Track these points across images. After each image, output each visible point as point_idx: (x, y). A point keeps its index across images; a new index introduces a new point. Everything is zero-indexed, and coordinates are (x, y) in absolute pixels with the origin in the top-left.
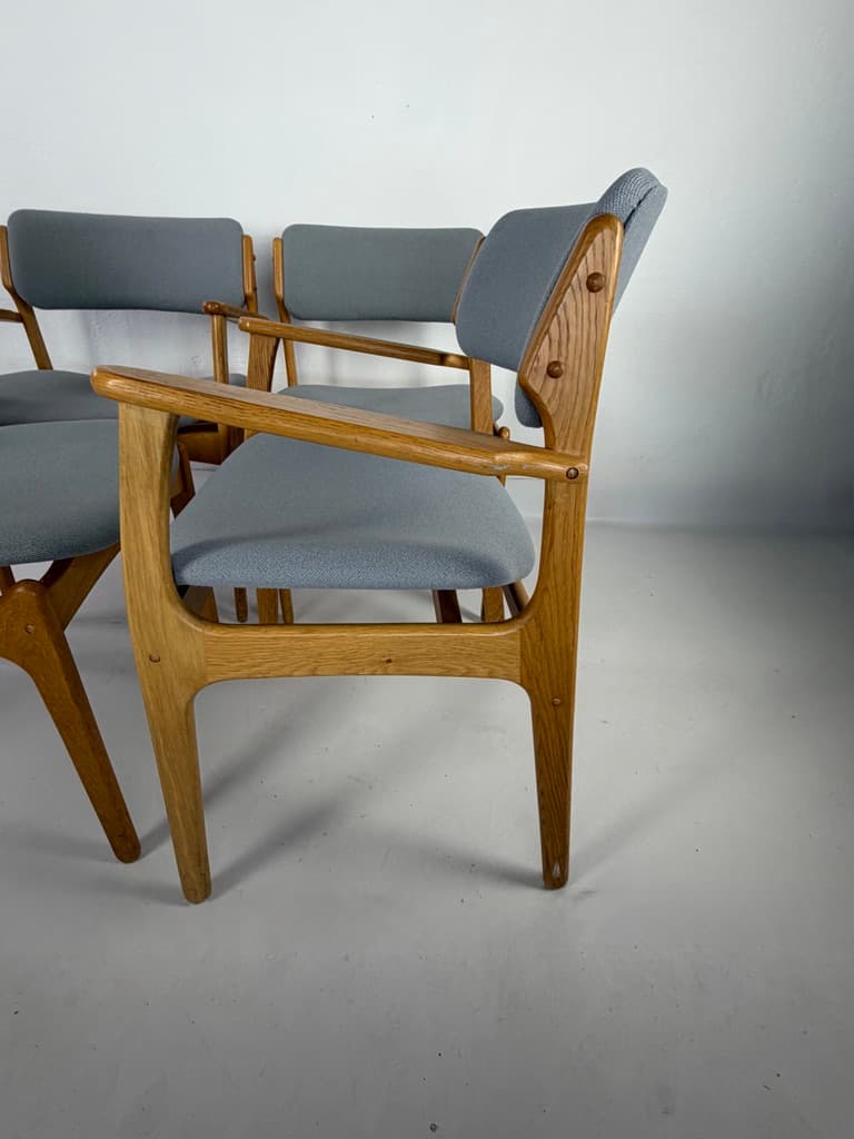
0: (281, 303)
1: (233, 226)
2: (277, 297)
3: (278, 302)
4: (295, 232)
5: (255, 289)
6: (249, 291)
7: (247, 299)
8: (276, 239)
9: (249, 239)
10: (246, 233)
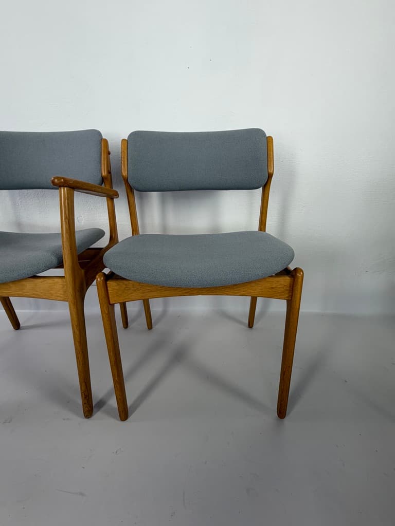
0: (126, 180)
1: (97, 134)
2: (123, 176)
3: (124, 180)
4: (137, 136)
5: (109, 172)
6: (104, 173)
7: (103, 180)
8: (123, 140)
9: (106, 141)
10: (104, 137)
